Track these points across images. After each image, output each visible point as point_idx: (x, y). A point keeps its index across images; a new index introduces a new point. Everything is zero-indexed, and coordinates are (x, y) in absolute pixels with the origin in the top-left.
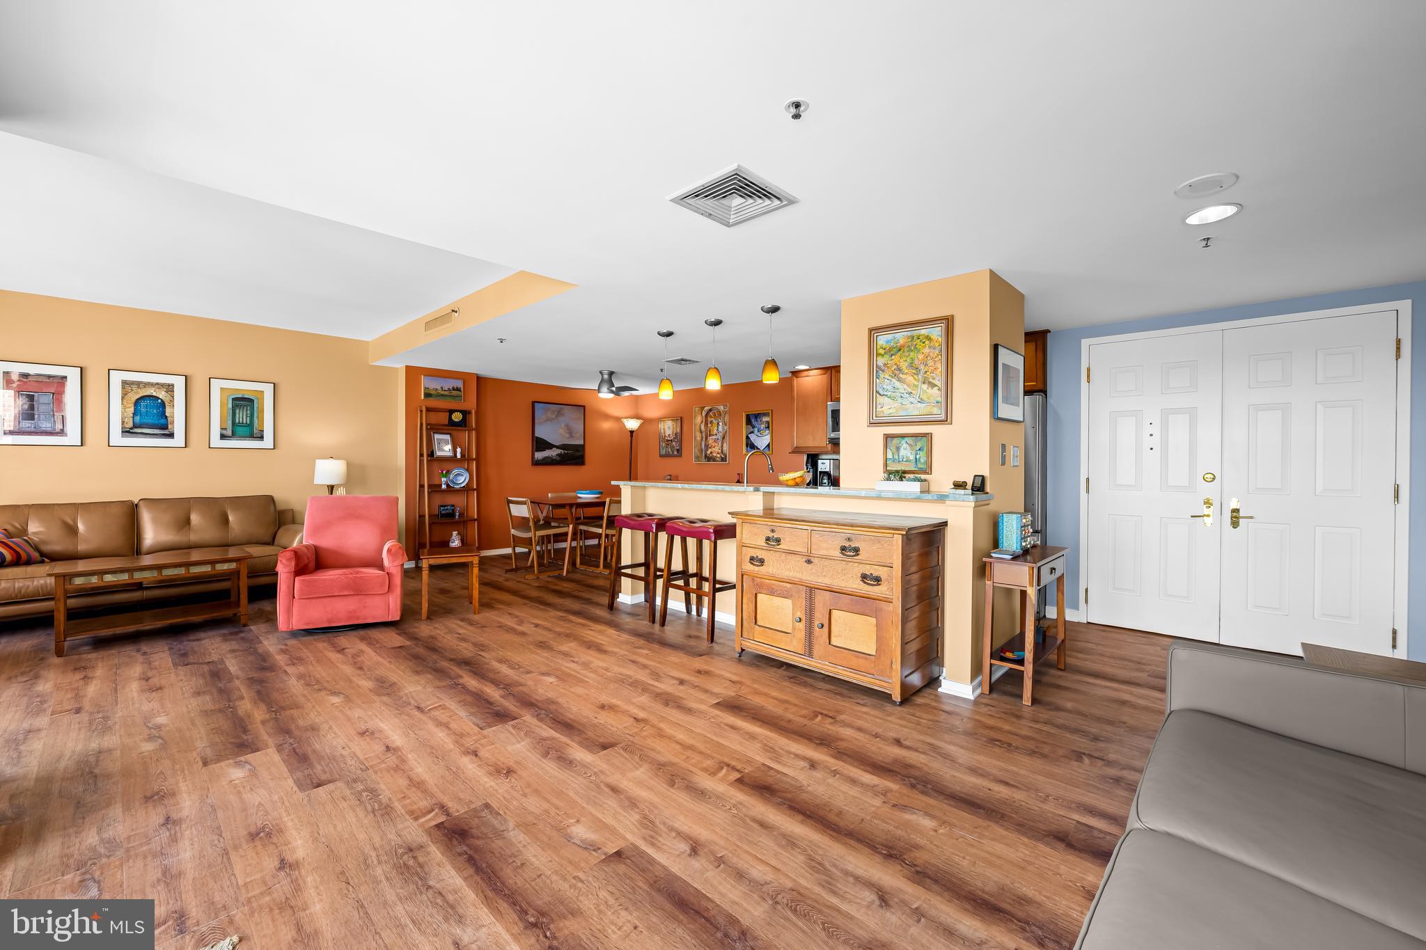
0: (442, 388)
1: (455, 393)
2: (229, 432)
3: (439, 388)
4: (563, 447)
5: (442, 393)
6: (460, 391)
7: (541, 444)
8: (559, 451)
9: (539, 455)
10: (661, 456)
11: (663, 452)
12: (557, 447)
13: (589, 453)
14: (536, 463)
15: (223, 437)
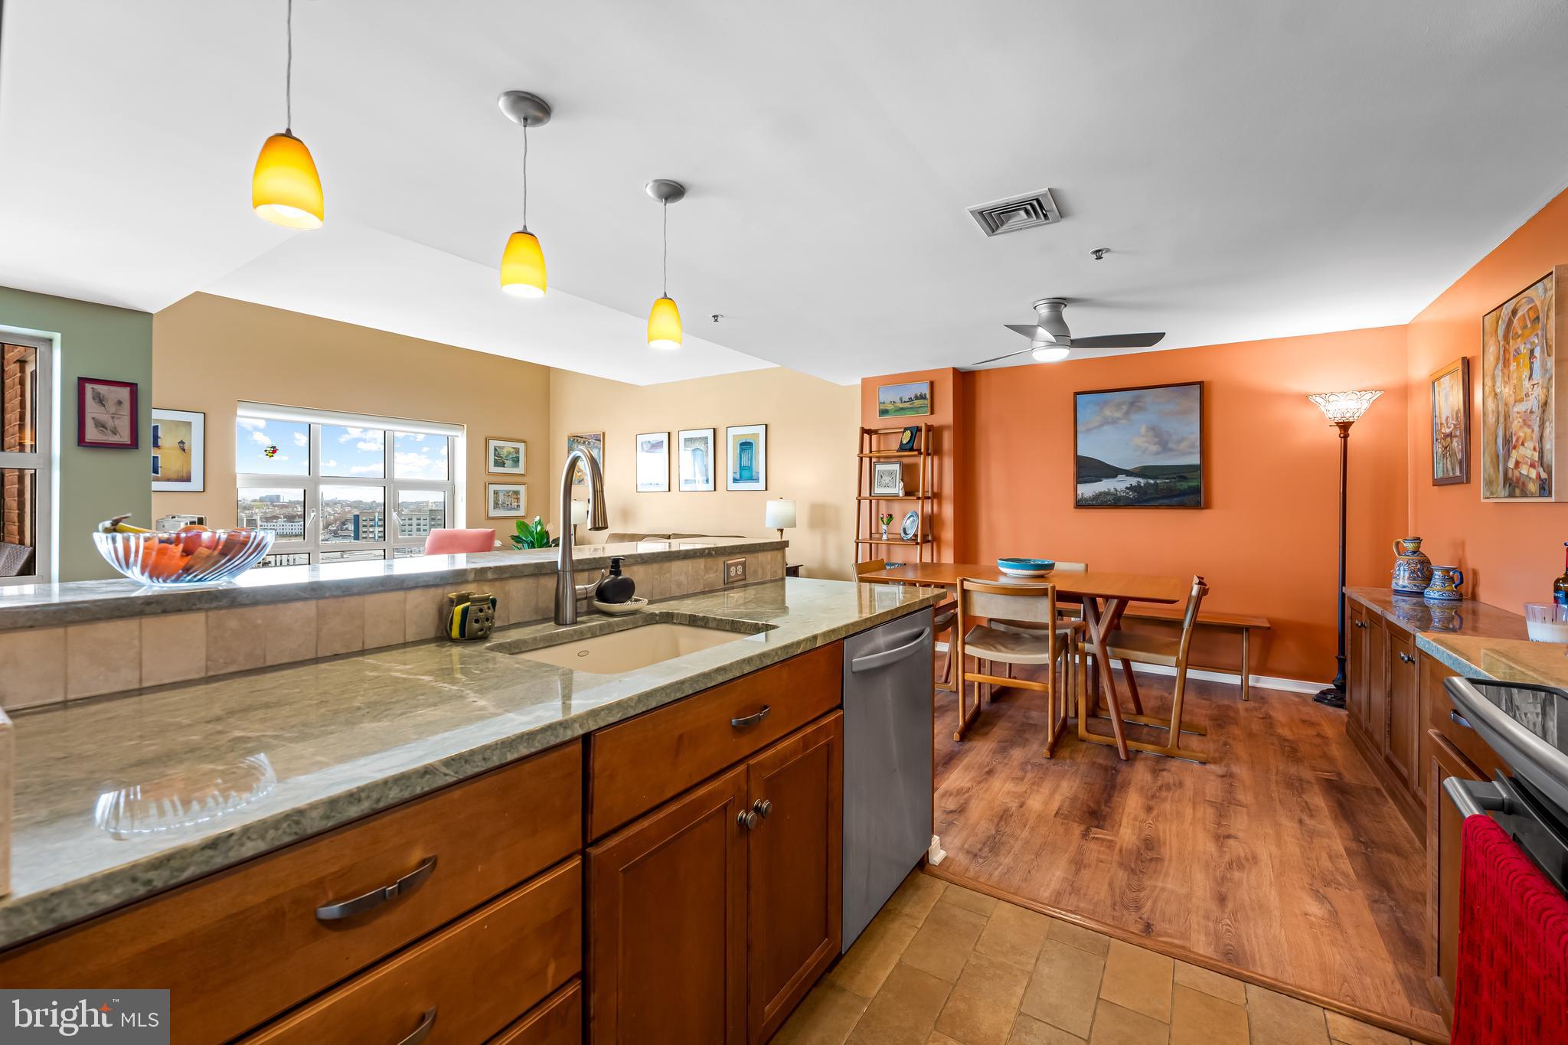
0: (901, 399)
1: (918, 403)
2: (738, 477)
3: (897, 400)
4: (1143, 472)
5: (902, 405)
6: (925, 398)
7: (1088, 469)
8: (1133, 481)
9: (1087, 490)
10: (1437, 483)
11: (1439, 474)
12: (1129, 473)
13: (1220, 483)
14: (1081, 504)
15: (735, 480)
